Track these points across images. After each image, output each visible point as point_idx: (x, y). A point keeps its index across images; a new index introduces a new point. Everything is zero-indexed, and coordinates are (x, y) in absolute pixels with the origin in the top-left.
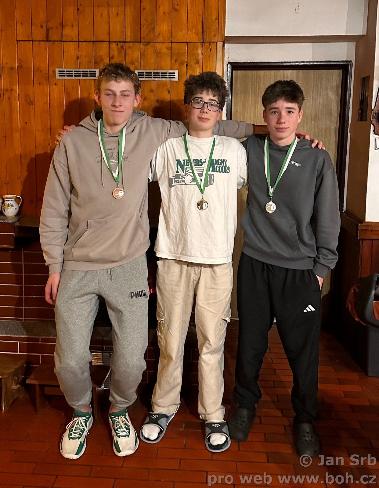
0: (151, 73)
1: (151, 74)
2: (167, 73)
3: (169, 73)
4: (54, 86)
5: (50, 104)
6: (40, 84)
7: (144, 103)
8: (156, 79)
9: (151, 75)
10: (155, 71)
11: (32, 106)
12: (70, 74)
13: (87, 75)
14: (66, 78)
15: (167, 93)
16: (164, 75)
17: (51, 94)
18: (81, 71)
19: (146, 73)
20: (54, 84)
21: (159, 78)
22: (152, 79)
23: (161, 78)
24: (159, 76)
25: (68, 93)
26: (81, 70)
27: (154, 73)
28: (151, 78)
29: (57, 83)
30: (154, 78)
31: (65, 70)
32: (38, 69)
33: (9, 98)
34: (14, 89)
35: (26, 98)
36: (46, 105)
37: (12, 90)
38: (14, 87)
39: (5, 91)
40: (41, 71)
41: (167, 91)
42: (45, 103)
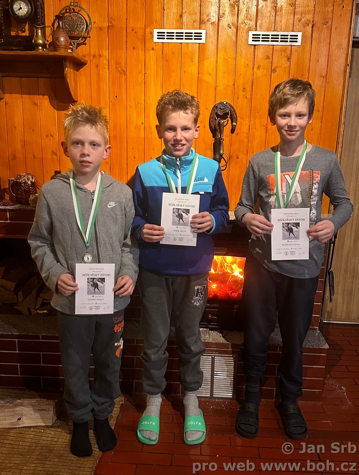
0: (269, 35)
1: (268, 37)
2: (288, 36)
3: (291, 36)
4: (151, 52)
5: (145, 74)
6: (134, 48)
7: (257, 73)
8: (274, 43)
10: (274, 33)
11: (123, 75)
12: (170, 36)
13: (191, 37)
14: (165, 41)
15: (287, 61)
16: (284, 39)
17: (147, 62)
18: (184, 32)
19: (263, 35)
20: (151, 49)
22: (270, 42)
23: (281, 41)
24: (277, 40)
25: (167, 60)
27: (272, 35)
28: (268, 41)
29: (154, 48)
30: (272, 41)
31: (165, 31)
32: (133, 30)
33: (97, 66)
34: (103, 55)
35: (117, 66)
36: (140, 75)
37: (100, 56)
38: (103, 52)
39: (92, 57)
40: (136, 33)
41: (286, 59)
42: (139, 73)
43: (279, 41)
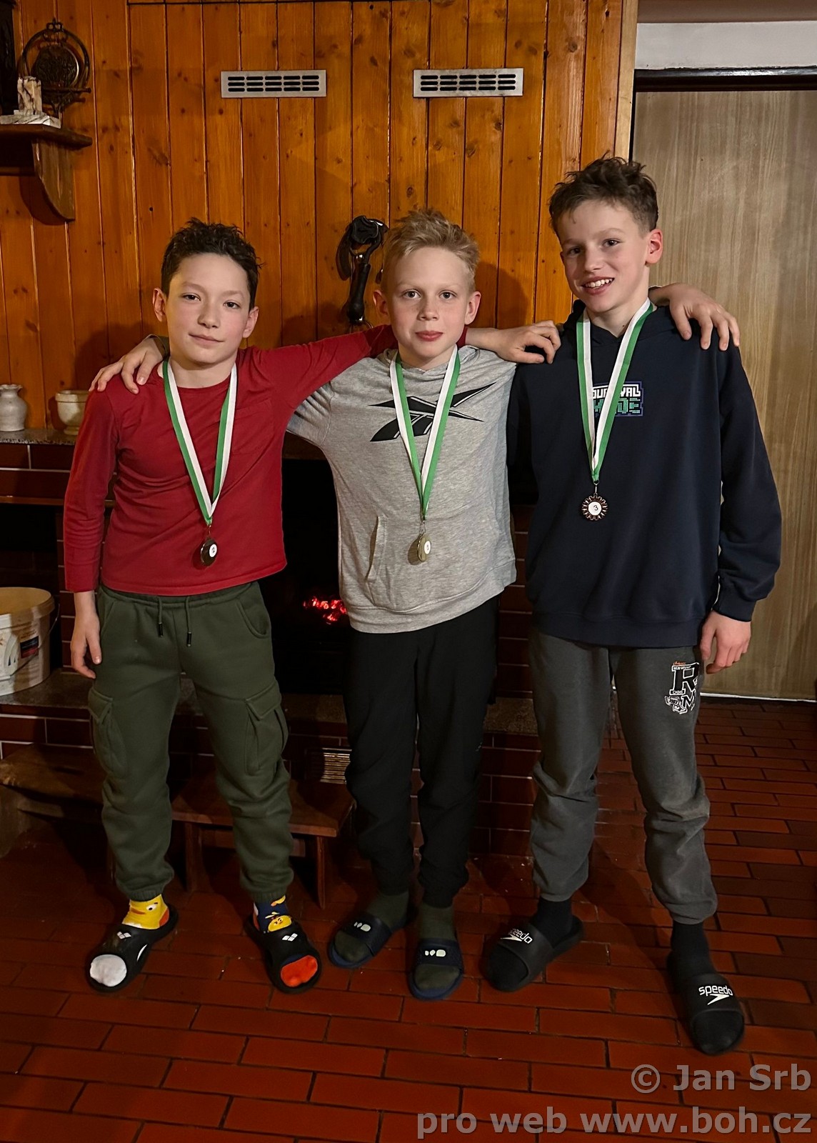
0: (455, 77)
1: (454, 80)
2: (494, 76)
3: (500, 76)
4: (218, 118)
5: (206, 162)
6: (183, 111)
7: (435, 155)
8: (468, 93)
9: (455, 83)
10: (466, 72)
11: (164, 166)
12: (255, 84)
13: (297, 86)
14: (246, 94)
15: (494, 129)
16: (487, 83)
17: (210, 137)
18: (283, 76)
19: (442, 77)
20: (217, 111)
21: (474, 89)
22: (458, 92)
23: (481, 89)
24: (473, 86)
25: (251, 135)
26: (282, 74)
27: (461, 77)
28: (455, 89)
29: (224, 109)
30: (462, 89)
31: (244, 74)
32: (180, 75)
33: (112, 148)
34: (122, 126)
35: (151, 148)
36: (198, 164)
37: (117, 128)
38: (122, 120)
39: (100, 131)
40: (186, 79)
41: (494, 125)
42: (196, 160)
43: (477, 88)
